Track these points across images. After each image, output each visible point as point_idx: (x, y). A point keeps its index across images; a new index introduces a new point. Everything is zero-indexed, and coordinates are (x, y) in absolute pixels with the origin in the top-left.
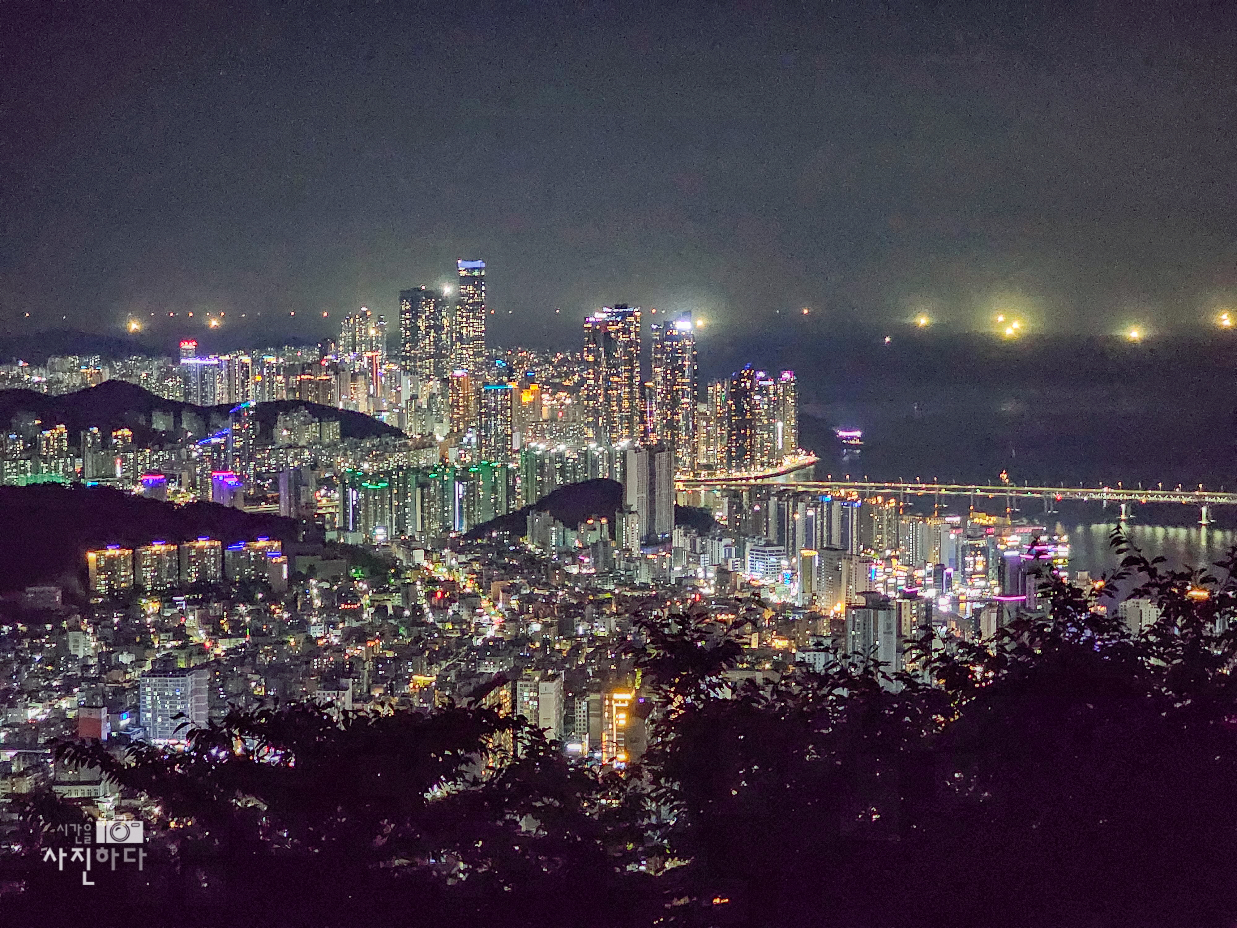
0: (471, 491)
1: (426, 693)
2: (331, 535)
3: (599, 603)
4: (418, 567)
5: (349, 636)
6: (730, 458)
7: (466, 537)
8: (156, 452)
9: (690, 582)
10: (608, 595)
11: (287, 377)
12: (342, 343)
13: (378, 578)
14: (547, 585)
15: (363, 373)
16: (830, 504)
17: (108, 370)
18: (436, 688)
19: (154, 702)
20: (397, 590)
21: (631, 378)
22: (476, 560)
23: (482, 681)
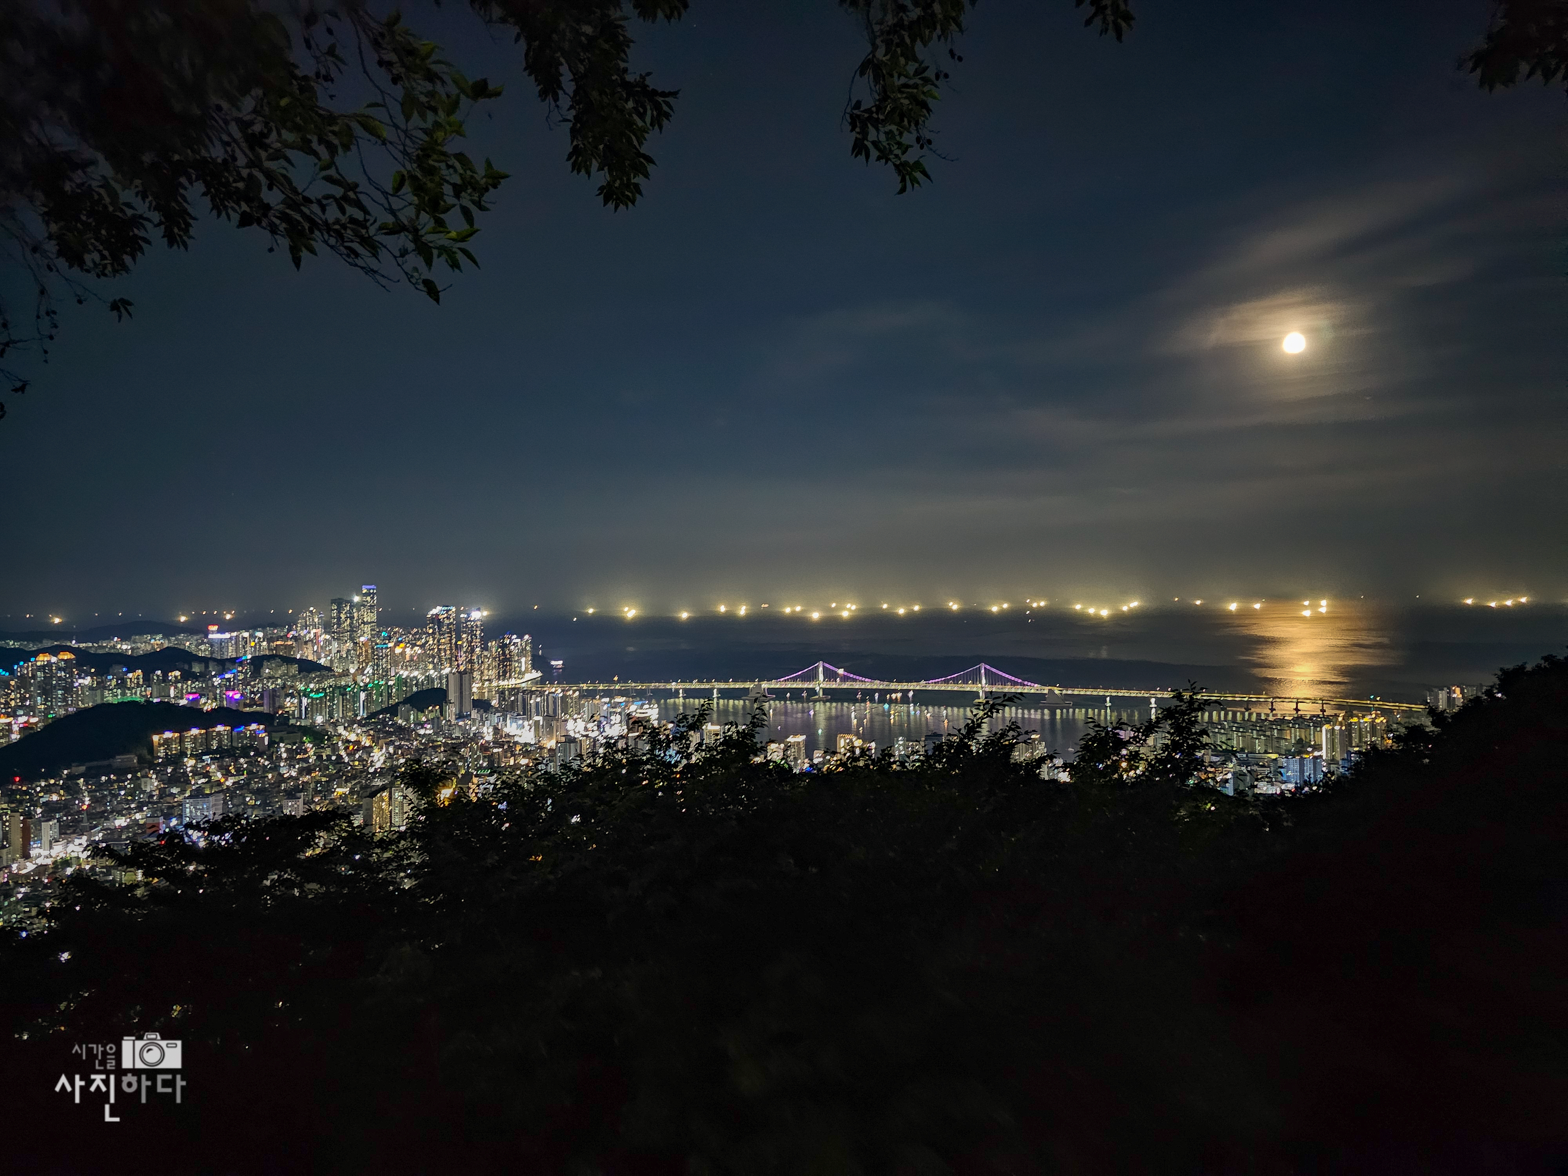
0: (369, 695)
1: (344, 797)
2: (292, 721)
3: (435, 748)
4: (340, 735)
5: (301, 772)
6: (499, 676)
7: (365, 719)
8: (194, 683)
9: (480, 734)
10: (439, 743)
11: (268, 643)
12: (299, 625)
13: (317, 742)
14: (408, 740)
15: (311, 640)
16: (548, 696)
17: (167, 642)
18: (349, 794)
19: (191, 812)
20: (329, 747)
21: (451, 640)
22: (371, 729)
23: (373, 789)
